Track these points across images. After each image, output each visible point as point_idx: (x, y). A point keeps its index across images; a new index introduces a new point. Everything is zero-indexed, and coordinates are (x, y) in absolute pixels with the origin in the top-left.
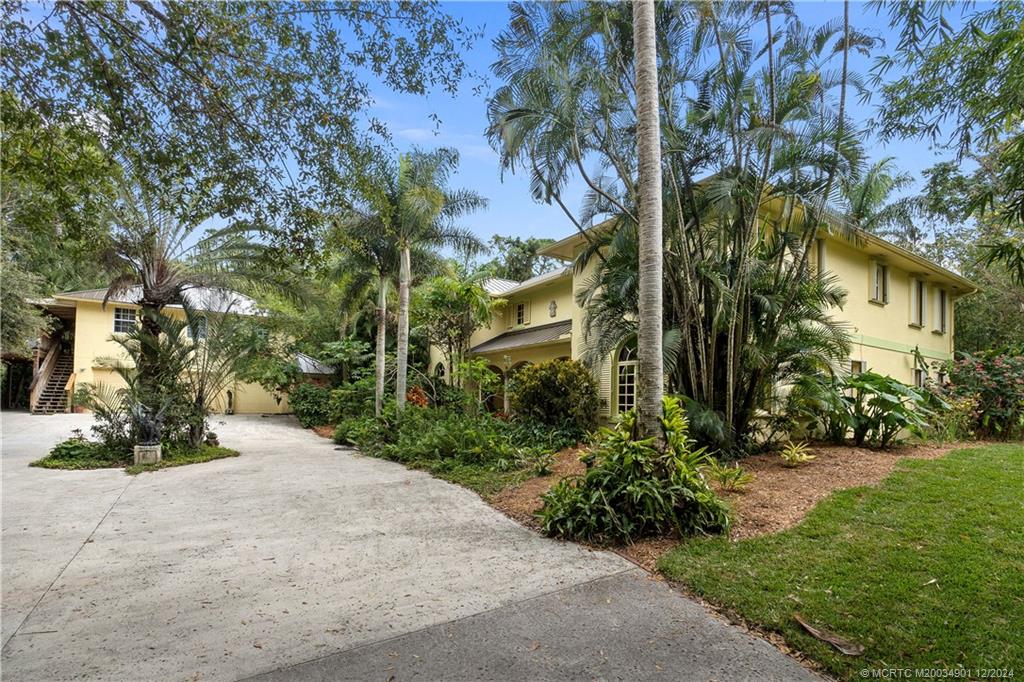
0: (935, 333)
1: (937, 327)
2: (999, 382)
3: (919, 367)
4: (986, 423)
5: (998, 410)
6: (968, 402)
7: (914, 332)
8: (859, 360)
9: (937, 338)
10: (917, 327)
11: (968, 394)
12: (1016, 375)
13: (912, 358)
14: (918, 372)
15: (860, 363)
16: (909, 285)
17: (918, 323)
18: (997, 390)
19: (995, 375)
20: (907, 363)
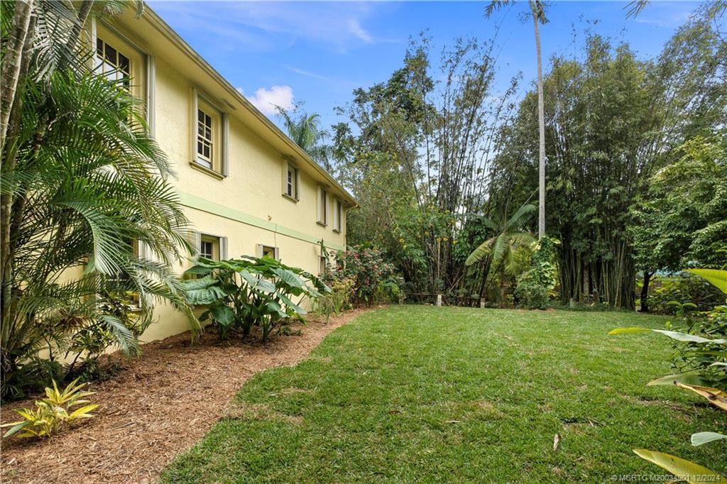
0: (334, 231)
1: (336, 228)
2: (366, 267)
3: (324, 256)
4: (360, 296)
5: (366, 288)
6: (349, 282)
7: (320, 228)
8: (273, 246)
9: (336, 235)
10: (322, 224)
11: (350, 276)
12: (375, 262)
13: (319, 248)
14: (323, 259)
15: (274, 249)
16: (316, 191)
17: (323, 222)
18: (366, 273)
19: (364, 262)
20: (315, 251)
